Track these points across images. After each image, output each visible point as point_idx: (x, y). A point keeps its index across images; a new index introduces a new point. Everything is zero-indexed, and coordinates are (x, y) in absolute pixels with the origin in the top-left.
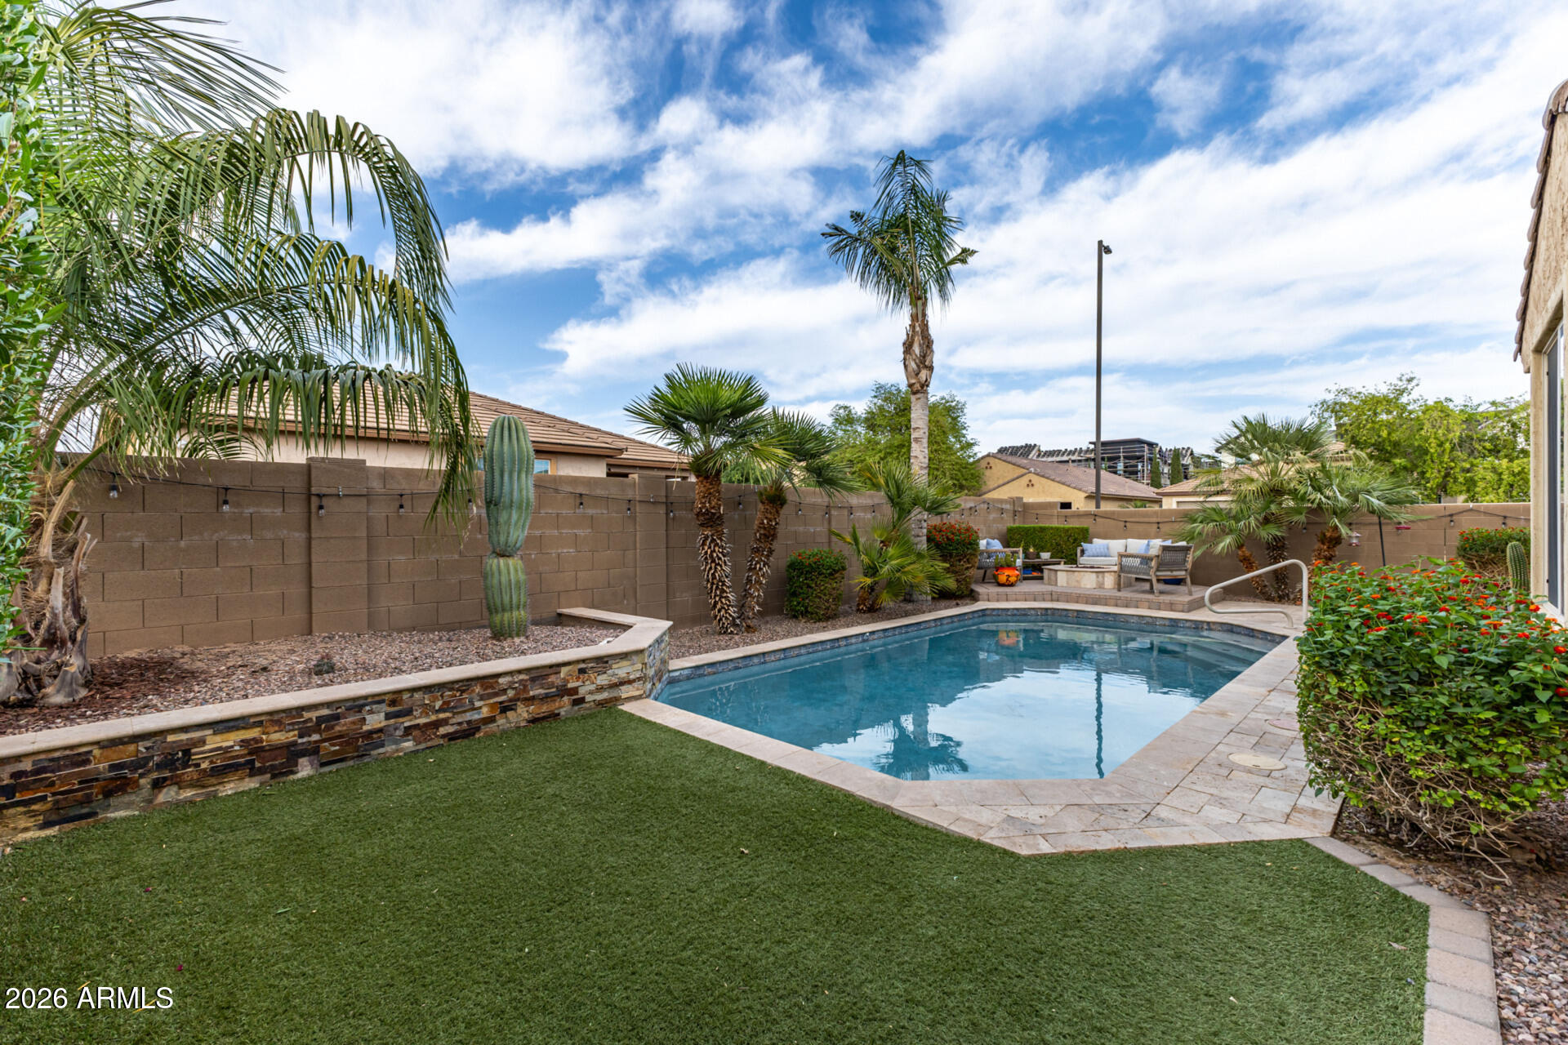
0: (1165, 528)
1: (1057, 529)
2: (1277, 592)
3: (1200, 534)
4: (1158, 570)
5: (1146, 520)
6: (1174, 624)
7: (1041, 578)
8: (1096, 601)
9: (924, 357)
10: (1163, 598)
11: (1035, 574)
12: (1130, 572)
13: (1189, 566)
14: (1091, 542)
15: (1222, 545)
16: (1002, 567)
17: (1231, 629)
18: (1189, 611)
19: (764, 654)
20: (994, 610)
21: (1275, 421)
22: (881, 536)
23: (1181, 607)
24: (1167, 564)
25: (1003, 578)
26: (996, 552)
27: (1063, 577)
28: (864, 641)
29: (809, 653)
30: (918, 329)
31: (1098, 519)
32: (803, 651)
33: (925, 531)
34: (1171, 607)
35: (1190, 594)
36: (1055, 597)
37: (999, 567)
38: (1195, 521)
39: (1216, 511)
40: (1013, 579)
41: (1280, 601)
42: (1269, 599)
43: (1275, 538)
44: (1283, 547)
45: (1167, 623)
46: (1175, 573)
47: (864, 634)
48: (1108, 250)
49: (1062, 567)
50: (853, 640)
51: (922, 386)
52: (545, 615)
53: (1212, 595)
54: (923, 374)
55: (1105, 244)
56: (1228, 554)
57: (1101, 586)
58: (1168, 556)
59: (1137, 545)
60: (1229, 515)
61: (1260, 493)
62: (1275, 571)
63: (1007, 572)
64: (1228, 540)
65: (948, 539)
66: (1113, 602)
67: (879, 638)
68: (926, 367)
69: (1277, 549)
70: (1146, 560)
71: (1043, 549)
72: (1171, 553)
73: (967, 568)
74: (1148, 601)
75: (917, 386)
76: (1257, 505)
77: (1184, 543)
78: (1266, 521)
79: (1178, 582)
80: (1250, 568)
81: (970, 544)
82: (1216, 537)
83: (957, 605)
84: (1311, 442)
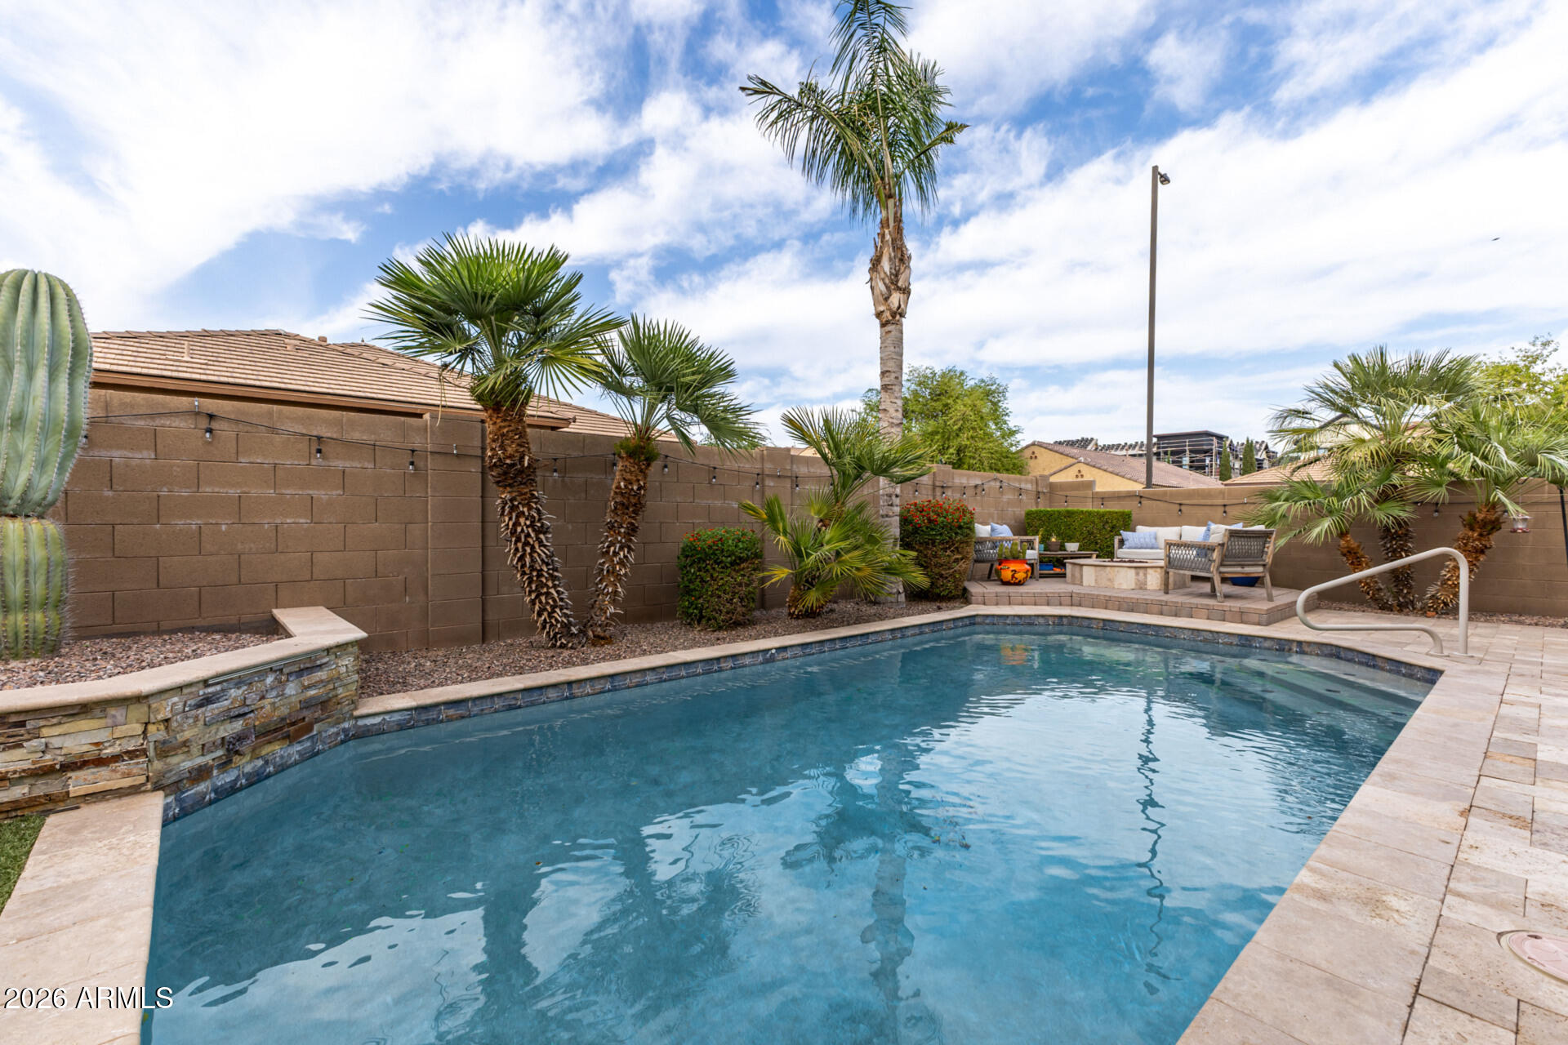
0: (1233, 512)
1: (1090, 513)
2: (1396, 597)
3: (1284, 516)
4: (1222, 565)
5: (1209, 502)
6: (1246, 641)
7: (1063, 576)
8: (1132, 607)
9: (896, 275)
10: (1229, 604)
11: (1057, 570)
12: (1182, 568)
13: (1268, 559)
14: (1134, 530)
15: (1316, 531)
16: (1006, 560)
17: (1336, 653)
18: (1268, 624)
19: (570, 683)
20: (987, 616)
21: (1397, 360)
22: (819, 512)
23: (1256, 618)
24: (1236, 556)
25: (1007, 575)
26: (1002, 540)
27: (1091, 575)
28: (766, 661)
29: (661, 681)
30: (888, 237)
31: (1145, 502)
32: (649, 677)
33: (897, 510)
34: (1242, 616)
35: (1270, 598)
36: (1076, 599)
37: (1003, 560)
38: (1277, 499)
39: (1310, 485)
40: (1020, 576)
41: (1400, 611)
42: (1385, 607)
43: (1399, 523)
44: (1406, 536)
45: (1235, 641)
46: (1247, 570)
47: (767, 651)
48: (1165, 180)
49: (1093, 561)
50: (747, 661)
51: (894, 315)
52: (246, 618)
53: (1307, 600)
54: (896, 298)
55: (1162, 170)
56: (1325, 546)
57: (1142, 586)
58: (1238, 545)
59: (1193, 533)
60: (1326, 489)
61: (1377, 459)
62: (1394, 571)
63: (1013, 567)
64: (1326, 523)
65: (930, 521)
66: (1156, 608)
67: (795, 657)
68: (899, 289)
69: (1396, 538)
70: (1205, 550)
71: (1070, 540)
72: (1243, 542)
73: (956, 561)
74: (1208, 608)
75: (887, 316)
76: (1370, 476)
77: (1261, 528)
78: (1384, 497)
79: (1252, 582)
80: (1357, 565)
81: (960, 527)
82: (1307, 521)
83: (939, 609)
84: (1455, 384)
